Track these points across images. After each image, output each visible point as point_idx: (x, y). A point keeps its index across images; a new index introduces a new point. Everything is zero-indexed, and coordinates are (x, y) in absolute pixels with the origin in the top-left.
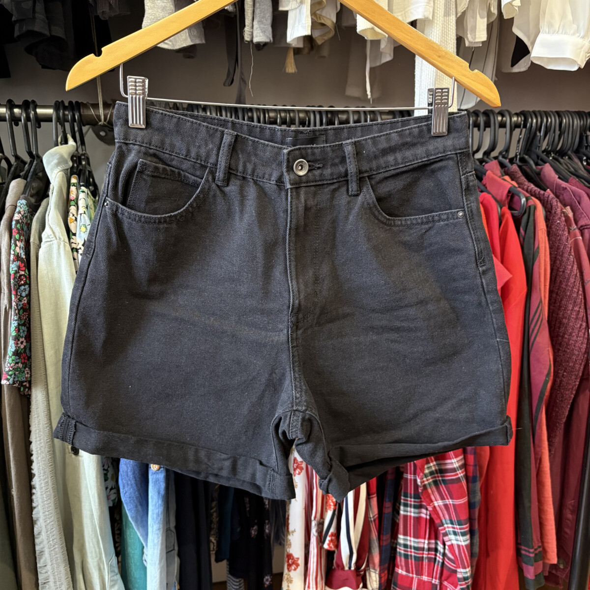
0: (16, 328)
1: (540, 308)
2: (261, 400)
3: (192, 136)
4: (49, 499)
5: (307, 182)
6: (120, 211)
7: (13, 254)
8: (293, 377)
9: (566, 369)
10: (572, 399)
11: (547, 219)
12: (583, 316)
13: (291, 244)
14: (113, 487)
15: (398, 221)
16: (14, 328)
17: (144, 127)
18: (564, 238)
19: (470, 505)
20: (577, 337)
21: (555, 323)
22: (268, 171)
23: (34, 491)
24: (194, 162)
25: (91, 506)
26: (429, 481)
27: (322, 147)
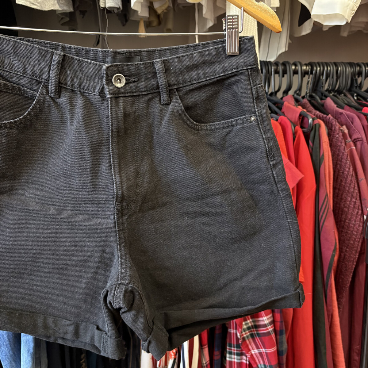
1: (326, 200)
2: (96, 275)
5: (125, 93)
8: (119, 256)
9: (348, 246)
10: (353, 268)
11: (329, 135)
12: (359, 206)
13: (114, 144)
15: (204, 126)
18: (342, 148)
19: (279, 353)
20: (355, 221)
21: (339, 211)
22: (92, 84)
24: (31, 78)
26: (247, 334)
27: (135, 64)
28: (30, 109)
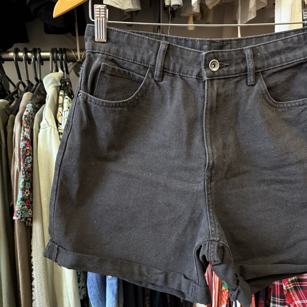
0: (23, 183)
2: (185, 232)
3: (138, 47)
4: (43, 295)
5: (218, 76)
6: (89, 99)
7: (22, 136)
8: (208, 216)
13: (207, 120)
14: (84, 286)
15: (281, 104)
16: (22, 183)
17: (105, 41)
22: (191, 68)
23: (33, 289)
24: (139, 65)
25: (69, 300)
26: (291, 287)
27: (228, 51)
28: (138, 90)
